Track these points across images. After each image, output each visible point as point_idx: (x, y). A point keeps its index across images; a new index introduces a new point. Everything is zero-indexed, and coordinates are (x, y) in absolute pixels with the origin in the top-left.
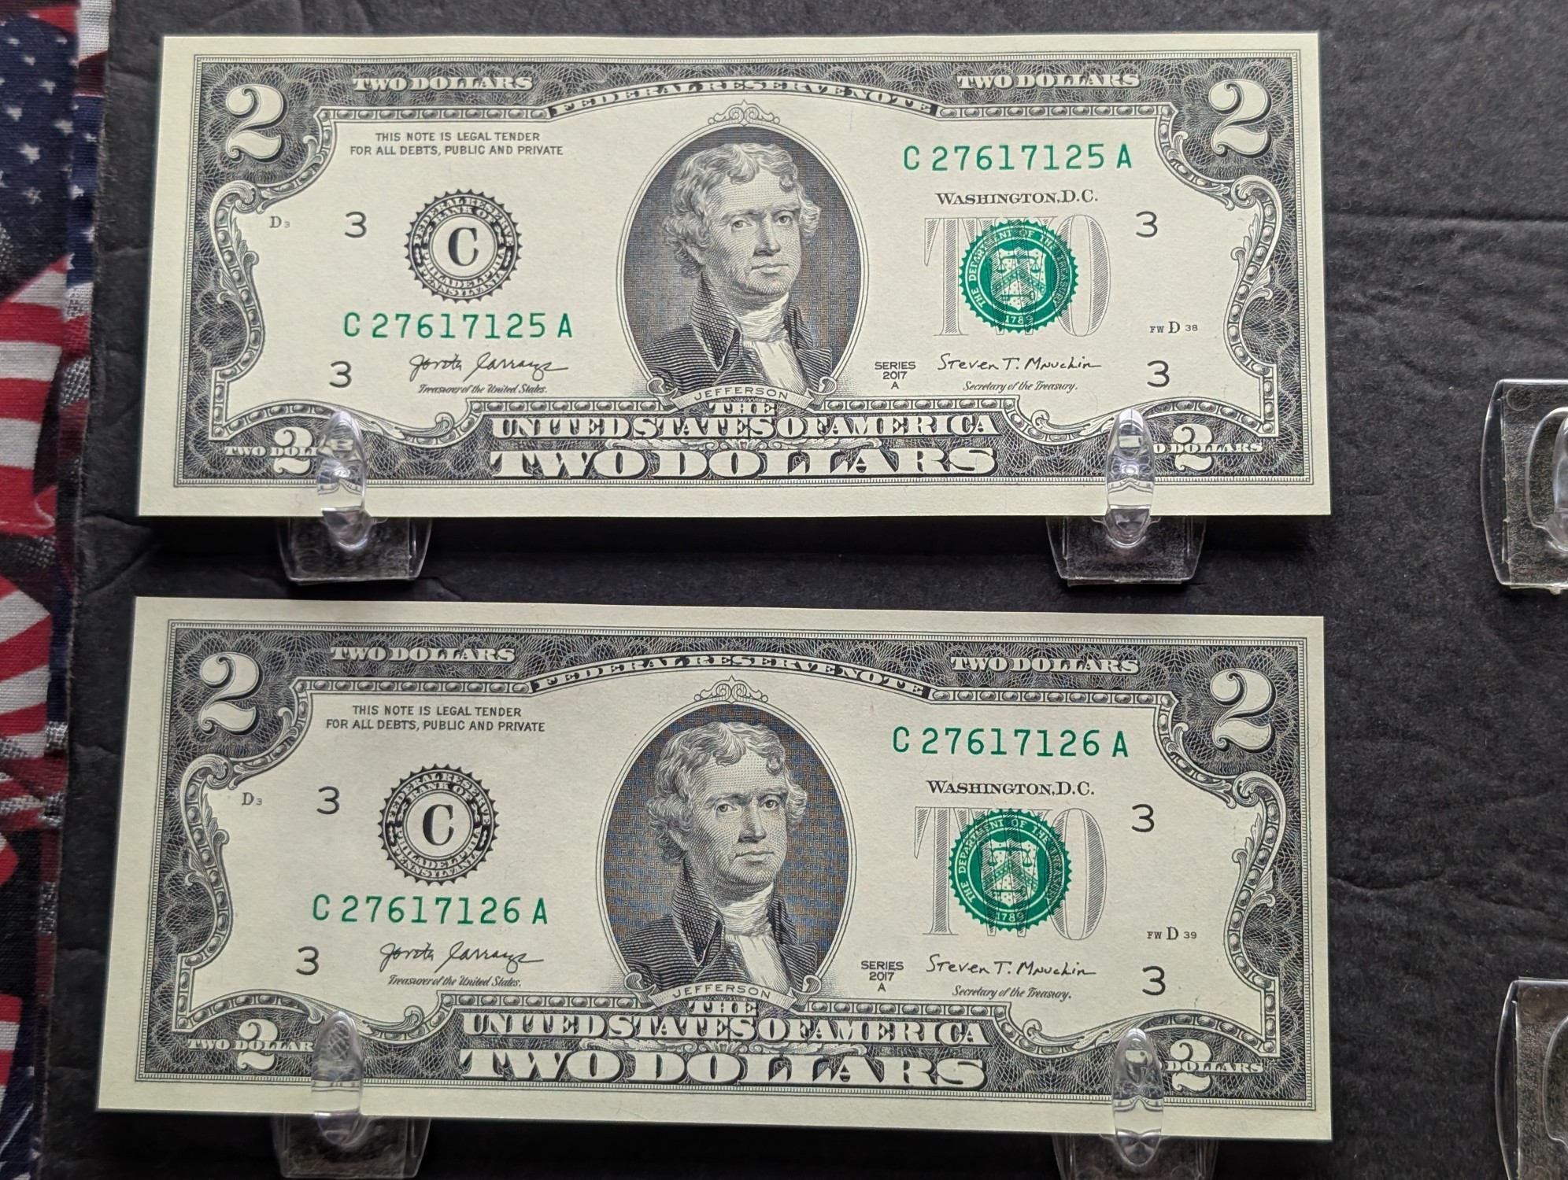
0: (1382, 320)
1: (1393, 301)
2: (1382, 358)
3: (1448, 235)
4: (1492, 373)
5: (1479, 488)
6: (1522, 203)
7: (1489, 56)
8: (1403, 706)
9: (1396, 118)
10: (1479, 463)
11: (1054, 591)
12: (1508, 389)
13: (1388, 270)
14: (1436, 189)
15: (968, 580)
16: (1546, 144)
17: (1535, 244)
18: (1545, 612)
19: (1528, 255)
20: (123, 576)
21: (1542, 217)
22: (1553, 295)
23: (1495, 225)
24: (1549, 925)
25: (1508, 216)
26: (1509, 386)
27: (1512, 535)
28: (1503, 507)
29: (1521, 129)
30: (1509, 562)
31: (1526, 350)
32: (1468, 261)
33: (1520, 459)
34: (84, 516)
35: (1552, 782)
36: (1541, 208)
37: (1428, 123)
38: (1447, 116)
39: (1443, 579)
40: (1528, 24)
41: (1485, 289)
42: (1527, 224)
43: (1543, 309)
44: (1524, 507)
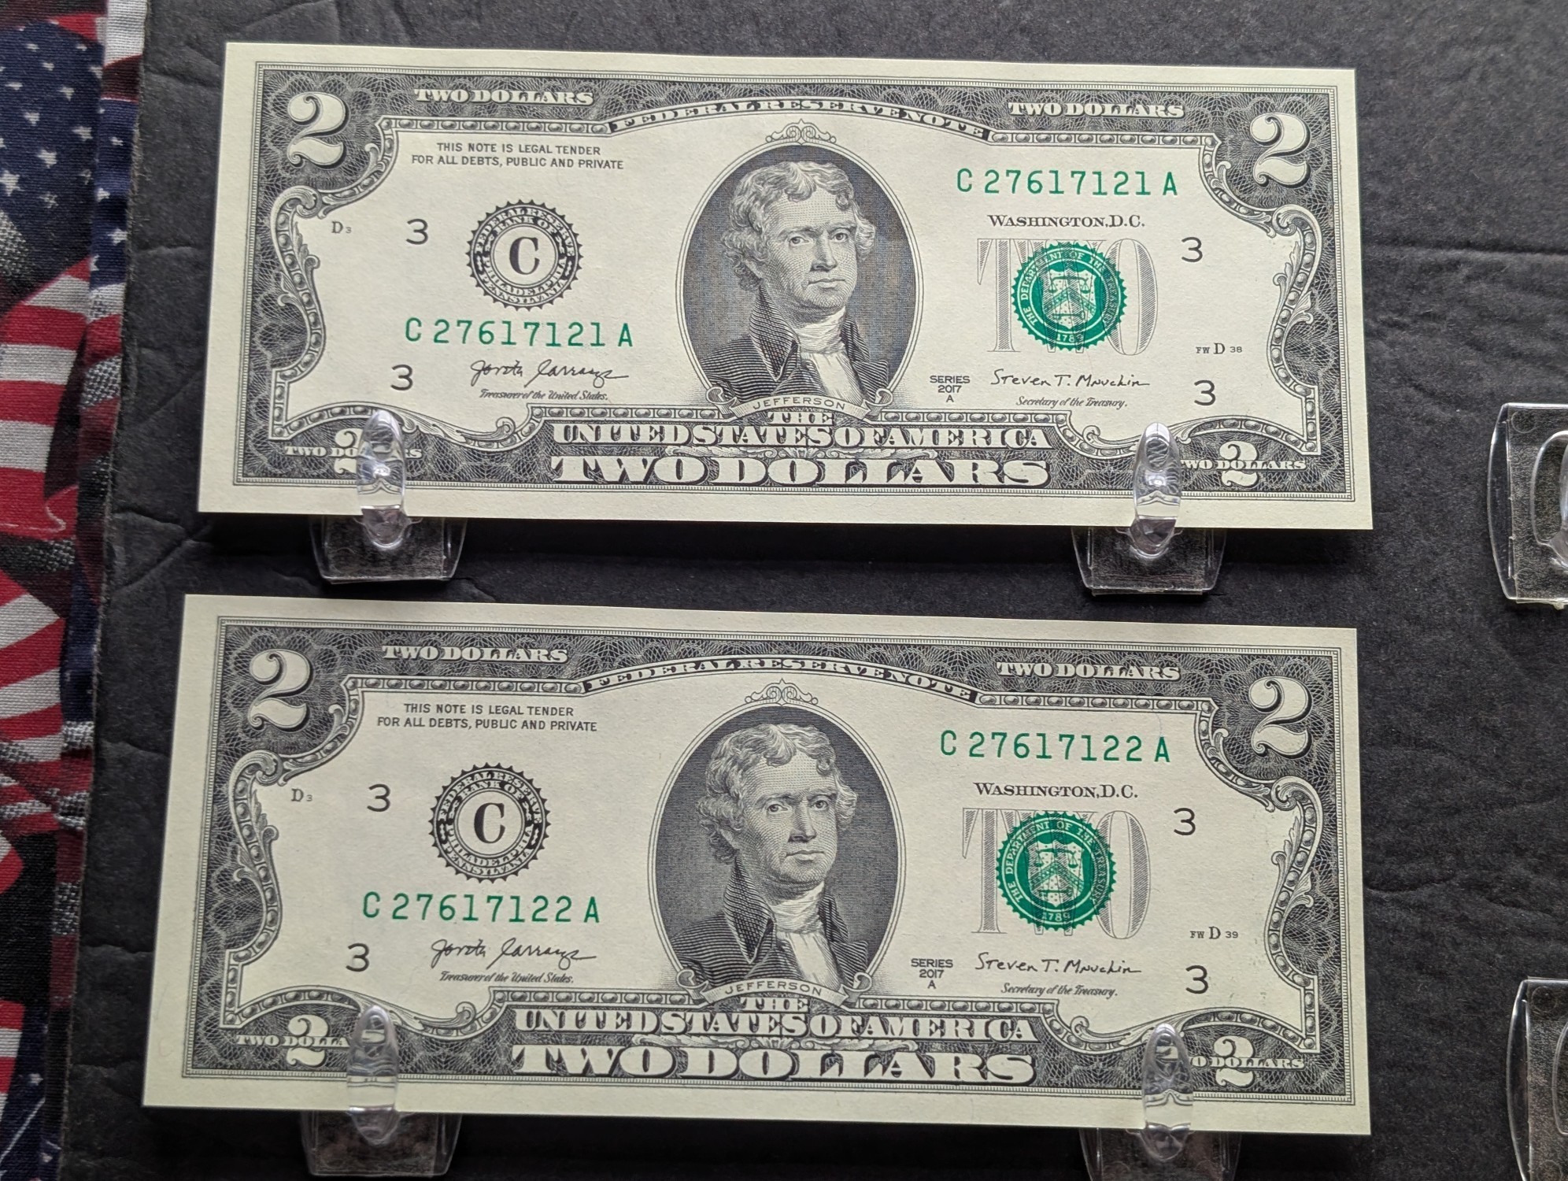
0: (1392, 344)
1: (1401, 327)
2: (1393, 381)
3: (1454, 265)
4: (1496, 398)
5: (1486, 506)
6: (1523, 237)
7: (1491, 97)
8: (1415, 714)
9: (1404, 152)
10: (1486, 482)
11: (1079, 599)
12: (1513, 412)
13: (1398, 297)
14: (1442, 221)
15: (995, 588)
16: (1545, 181)
17: (1536, 276)
18: (1550, 626)
19: (1530, 286)
20: (153, 571)
21: (1543, 250)
22: (1554, 324)
23: (1498, 256)
24: (1555, 927)
25: (1511, 248)
26: (1513, 410)
27: (1517, 552)
28: (1509, 525)
29: (1522, 166)
30: (1516, 577)
31: (1527, 377)
32: (1473, 290)
33: (1524, 479)
34: (113, 512)
35: (1558, 788)
36: (1541, 241)
37: (1434, 158)
38: (1451, 151)
39: (1452, 593)
40: (1528, 67)
41: (1490, 317)
42: (1528, 256)
43: (1544, 337)
44: (1530, 525)
